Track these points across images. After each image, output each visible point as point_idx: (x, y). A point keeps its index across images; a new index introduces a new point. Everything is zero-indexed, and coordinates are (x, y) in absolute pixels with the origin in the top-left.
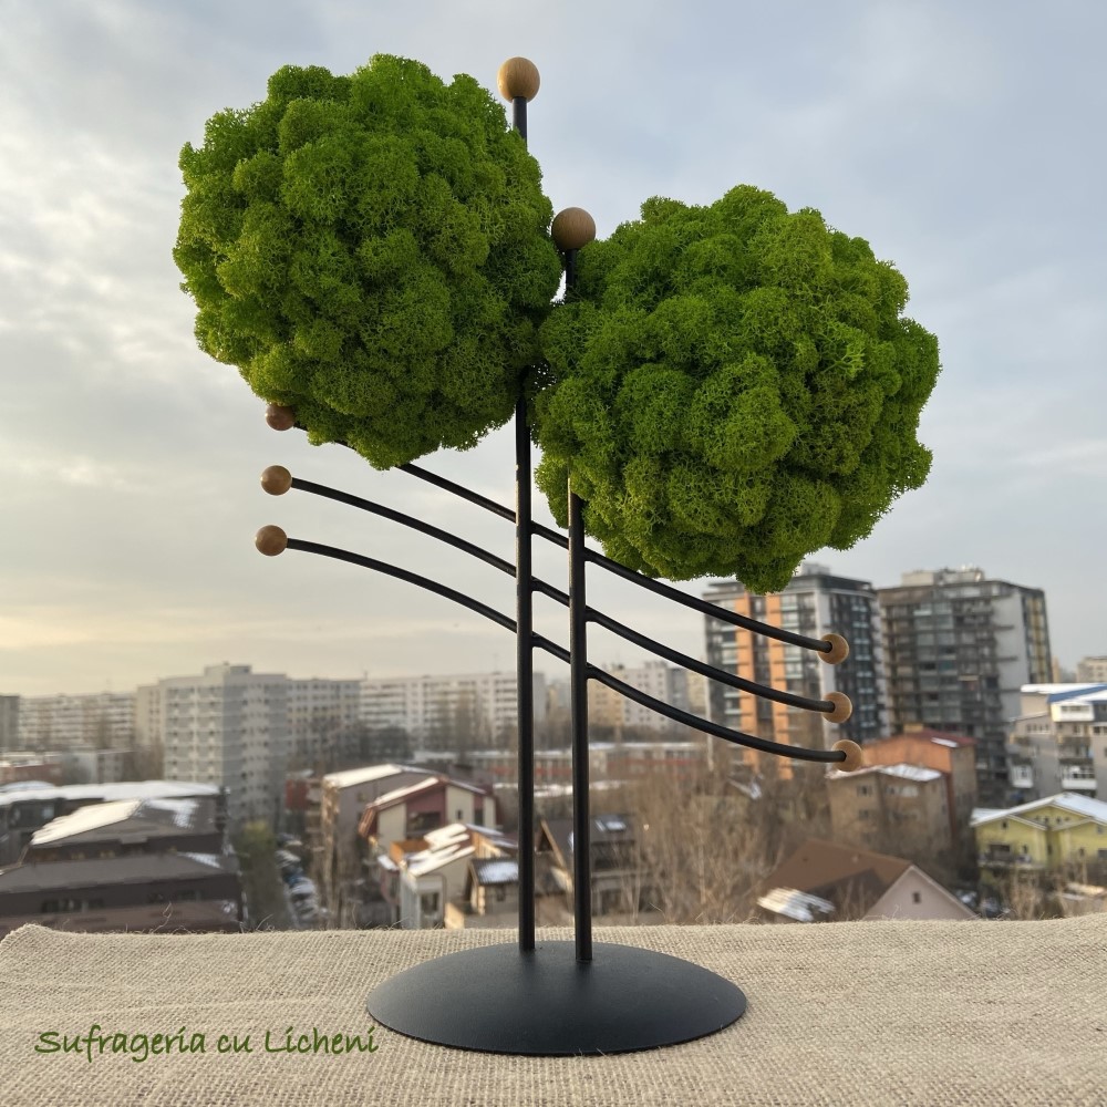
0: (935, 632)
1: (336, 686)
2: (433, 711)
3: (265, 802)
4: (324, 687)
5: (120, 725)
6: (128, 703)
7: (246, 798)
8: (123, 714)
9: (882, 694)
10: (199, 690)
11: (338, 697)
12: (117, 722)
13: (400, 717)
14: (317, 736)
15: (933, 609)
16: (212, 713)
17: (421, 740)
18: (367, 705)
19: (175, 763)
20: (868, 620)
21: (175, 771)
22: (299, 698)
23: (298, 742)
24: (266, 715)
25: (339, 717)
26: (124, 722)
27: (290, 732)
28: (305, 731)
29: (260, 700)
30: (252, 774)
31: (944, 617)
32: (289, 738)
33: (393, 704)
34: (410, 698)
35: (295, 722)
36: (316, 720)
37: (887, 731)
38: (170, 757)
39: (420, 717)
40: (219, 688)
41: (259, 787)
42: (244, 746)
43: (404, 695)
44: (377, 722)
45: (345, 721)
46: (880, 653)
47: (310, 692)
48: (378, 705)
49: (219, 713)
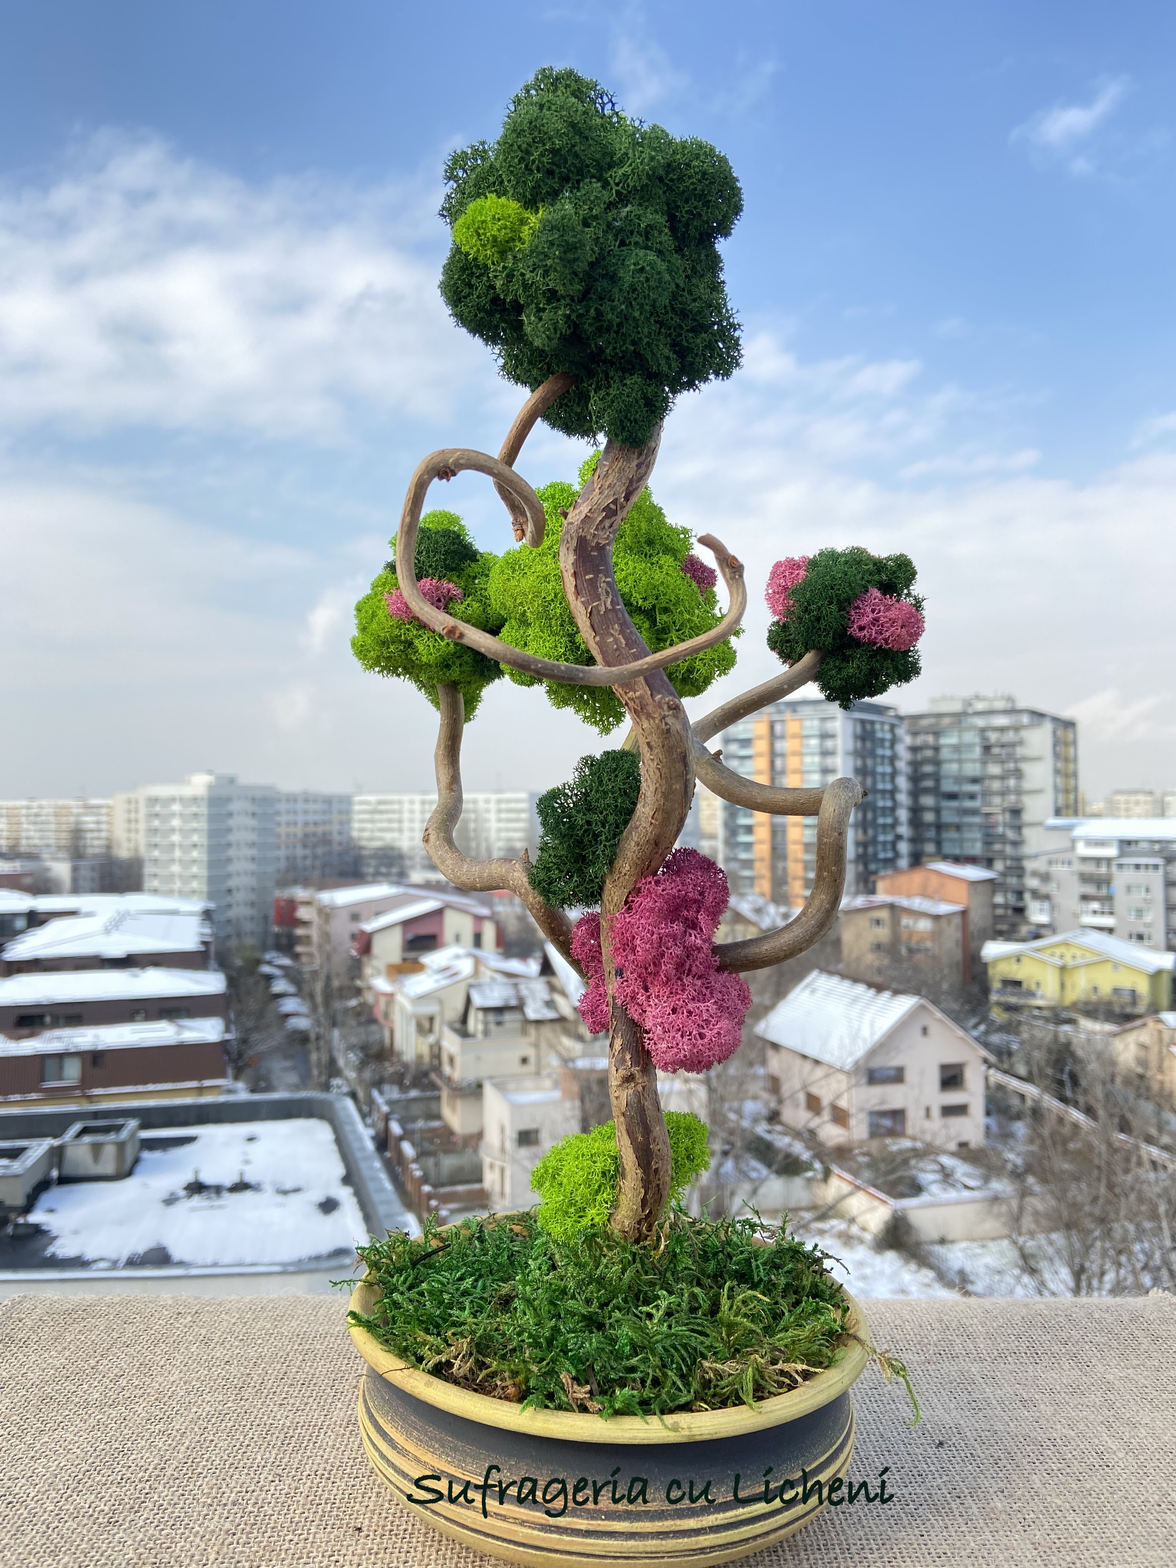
0: (960, 761)
1: (328, 801)
3: (252, 918)
4: (315, 801)
5: (96, 834)
6: (104, 811)
7: (232, 914)
8: (98, 823)
9: (901, 824)
10: (182, 800)
11: (331, 812)
12: (92, 831)
13: (396, 835)
14: (308, 852)
15: (960, 737)
16: (195, 825)
17: (418, 860)
18: (362, 821)
19: (155, 875)
20: (892, 747)
21: (155, 883)
22: (288, 812)
23: (288, 858)
24: (253, 829)
25: (331, 833)
26: (99, 831)
27: (278, 847)
28: (295, 847)
29: (247, 813)
30: (238, 889)
31: (970, 746)
32: (277, 853)
33: (390, 821)
34: (406, 816)
35: (283, 837)
36: (306, 835)
37: (903, 863)
38: (148, 870)
40: (202, 799)
41: (245, 904)
42: (230, 860)
43: (400, 812)
44: (371, 839)
45: (336, 838)
46: (902, 782)
47: (300, 806)
48: (372, 821)
49: (202, 824)
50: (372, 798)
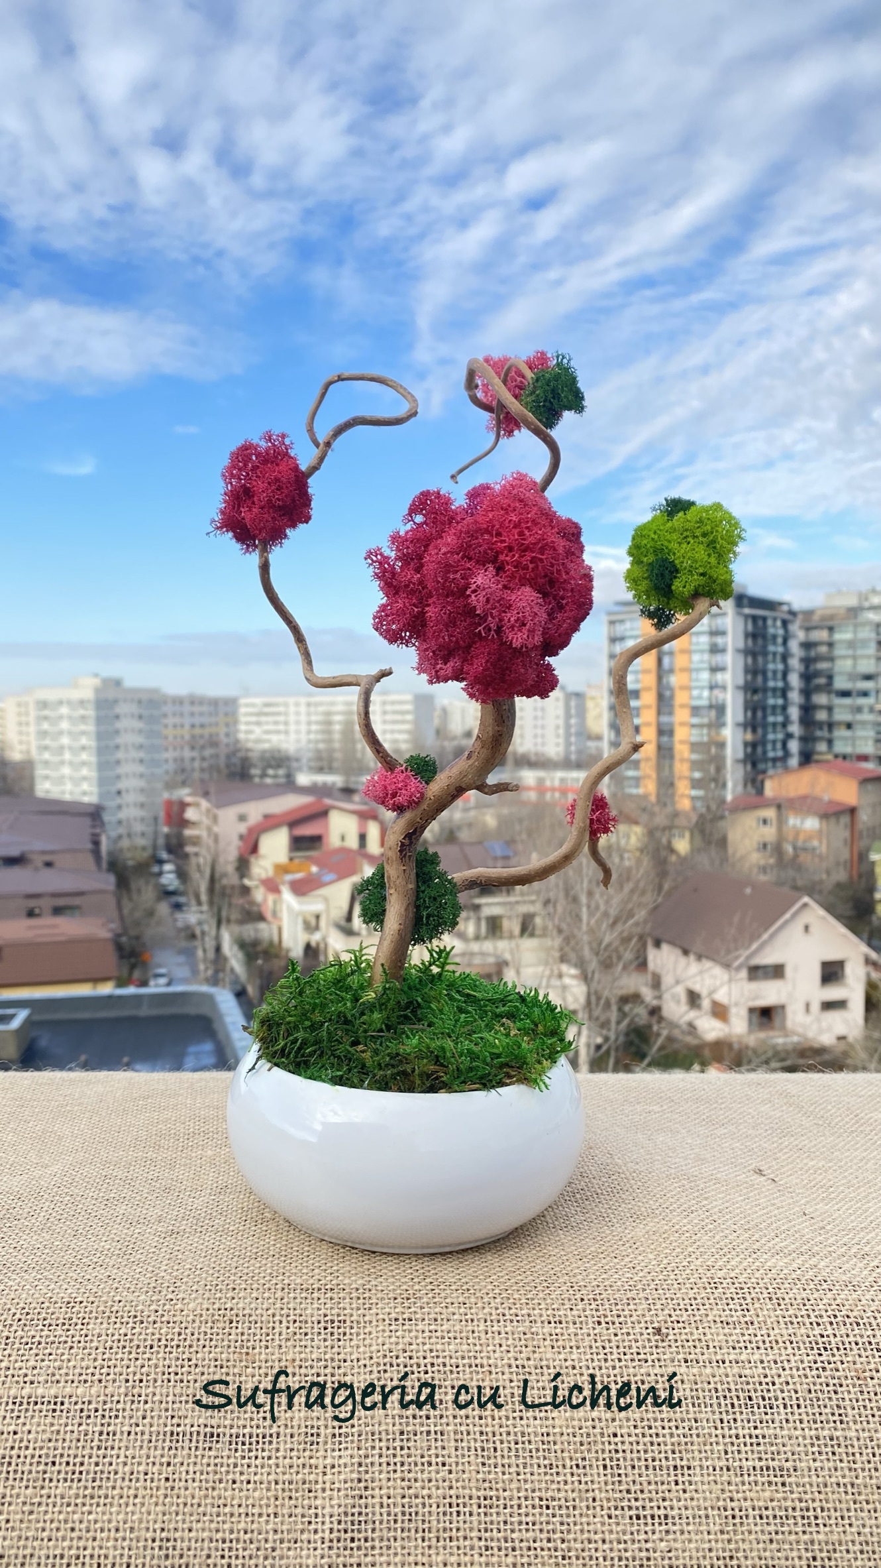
0: (855, 658)
1: (215, 703)
2: (317, 732)
3: (142, 820)
4: (201, 703)
7: (122, 815)
9: (792, 723)
10: (69, 703)
11: (217, 714)
13: (282, 737)
14: (195, 754)
15: (855, 632)
16: (83, 727)
17: (304, 761)
18: (247, 723)
19: (47, 777)
20: (785, 643)
22: (174, 714)
23: (175, 760)
24: (140, 731)
25: (217, 735)
27: (166, 749)
28: (182, 748)
29: (133, 716)
30: (127, 791)
31: (864, 643)
32: (165, 755)
33: (276, 723)
34: (292, 718)
35: (171, 739)
36: (193, 737)
37: (794, 762)
38: (40, 772)
39: (304, 737)
40: (89, 701)
41: (135, 805)
42: (118, 762)
43: (286, 714)
44: (258, 741)
45: (225, 740)
46: (794, 680)
47: (187, 708)
48: (258, 723)
49: (91, 727)
50: (258, 701)
